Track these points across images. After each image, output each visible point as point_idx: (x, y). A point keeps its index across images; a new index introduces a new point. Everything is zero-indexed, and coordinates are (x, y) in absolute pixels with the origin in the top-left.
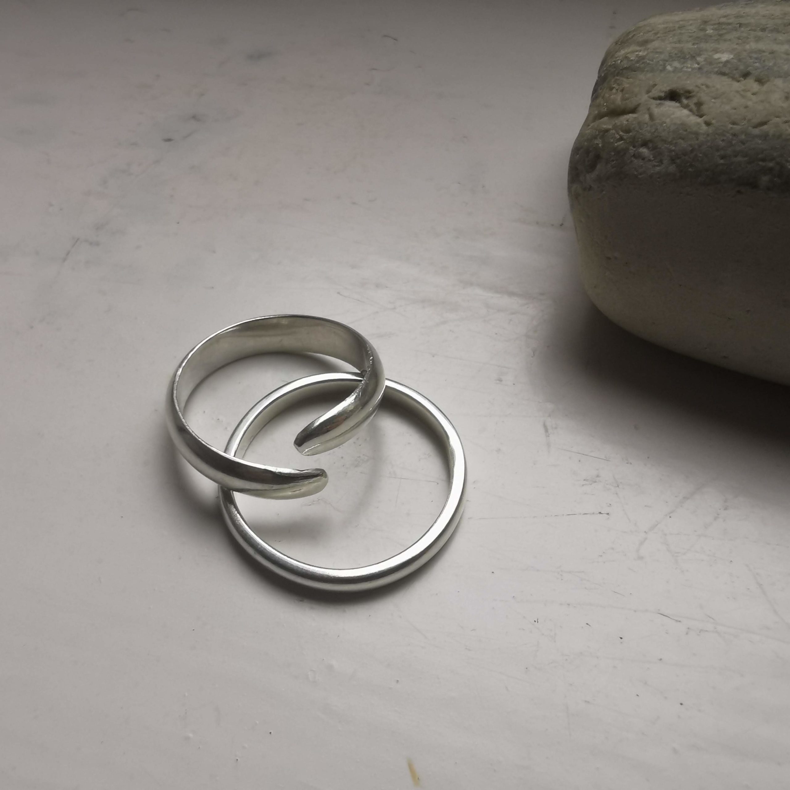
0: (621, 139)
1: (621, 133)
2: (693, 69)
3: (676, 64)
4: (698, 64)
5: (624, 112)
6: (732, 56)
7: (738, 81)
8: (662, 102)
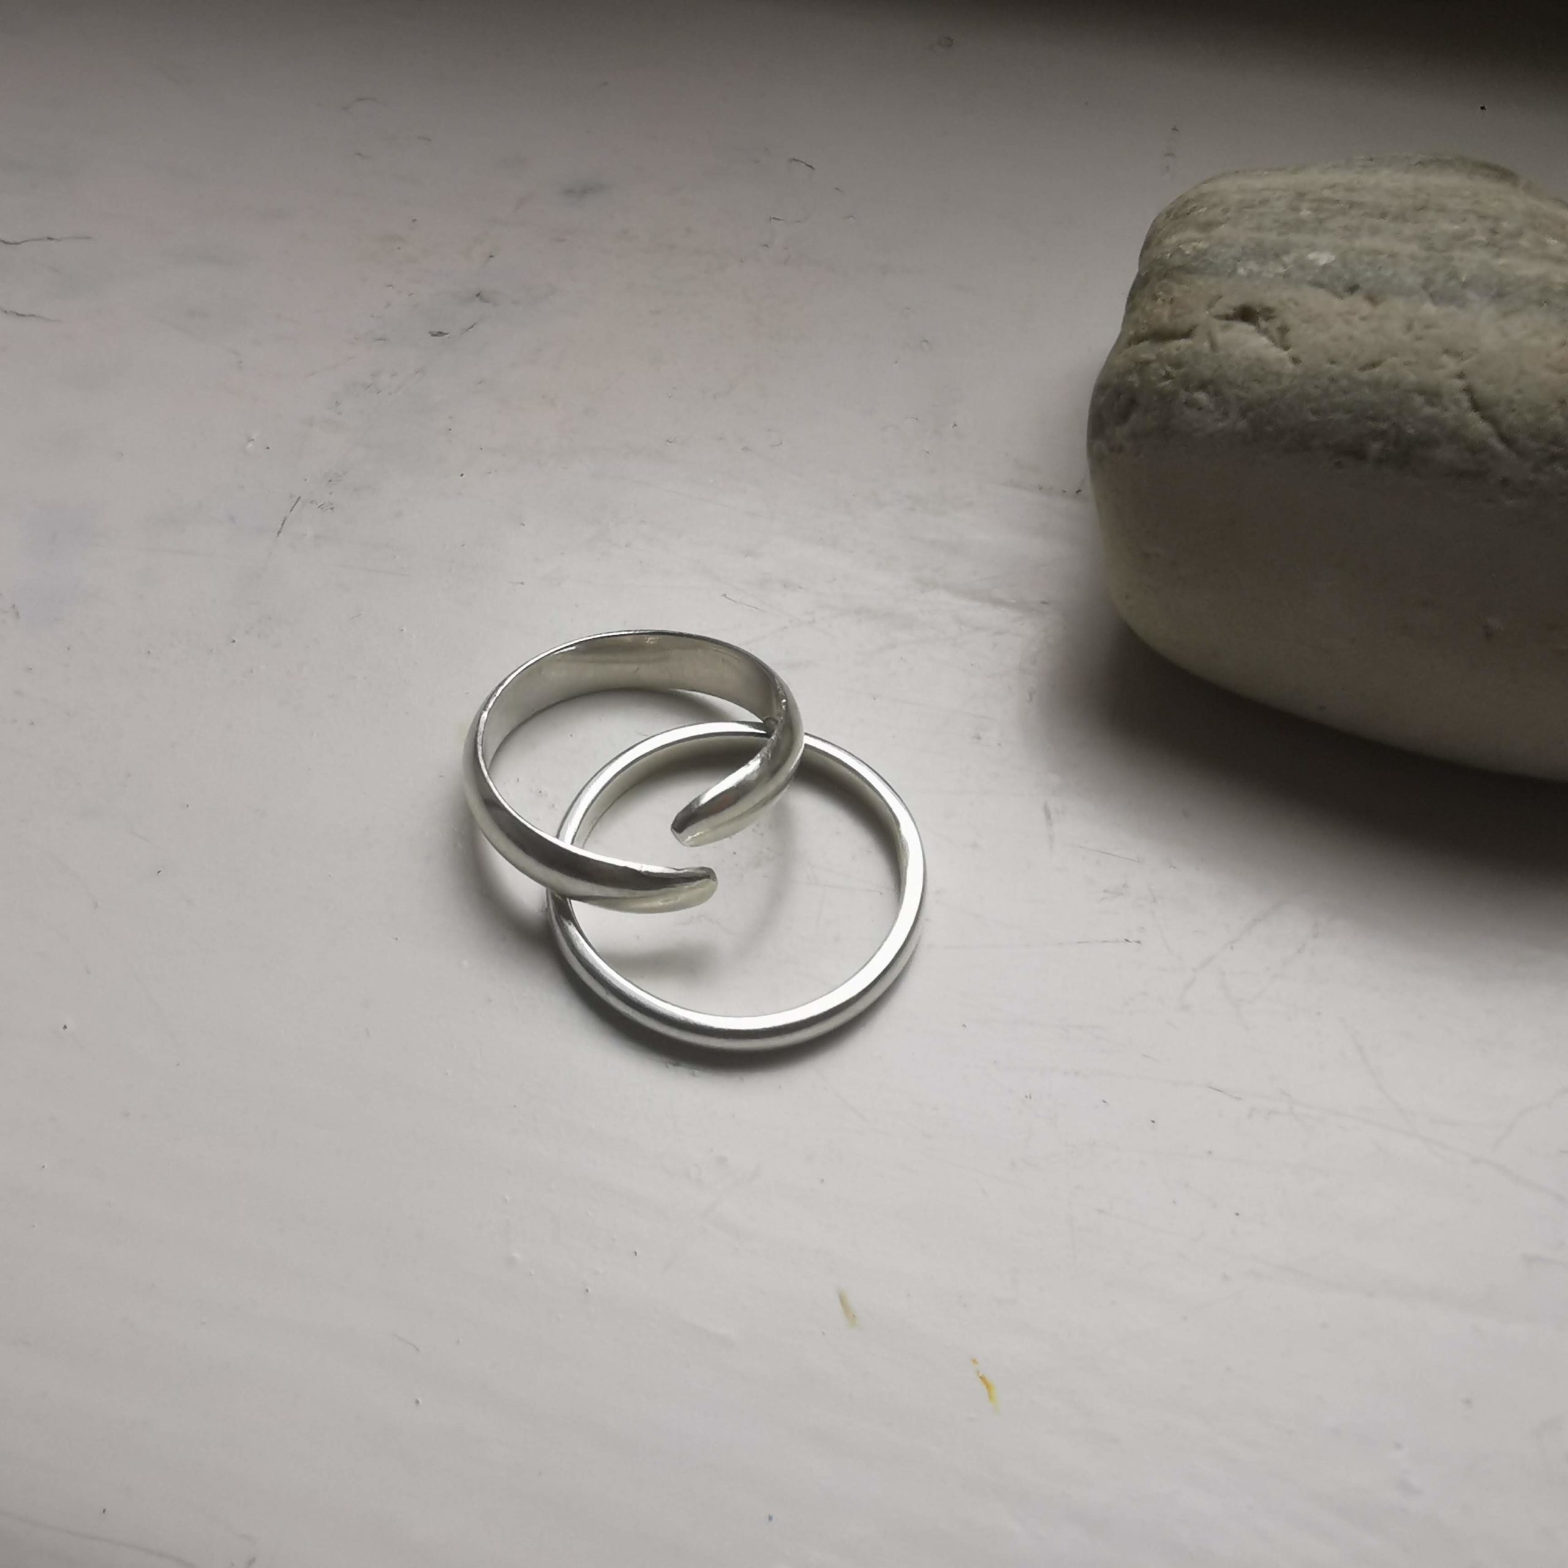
0: (1168, 376)
1: (1169, 369)
2: (1278, 275)
3: (1253, 266)
4: (1285, 266)
5: (1173, 335)
6: (1333, 258)
7: (1341, 297)
8: (1231, 322)
